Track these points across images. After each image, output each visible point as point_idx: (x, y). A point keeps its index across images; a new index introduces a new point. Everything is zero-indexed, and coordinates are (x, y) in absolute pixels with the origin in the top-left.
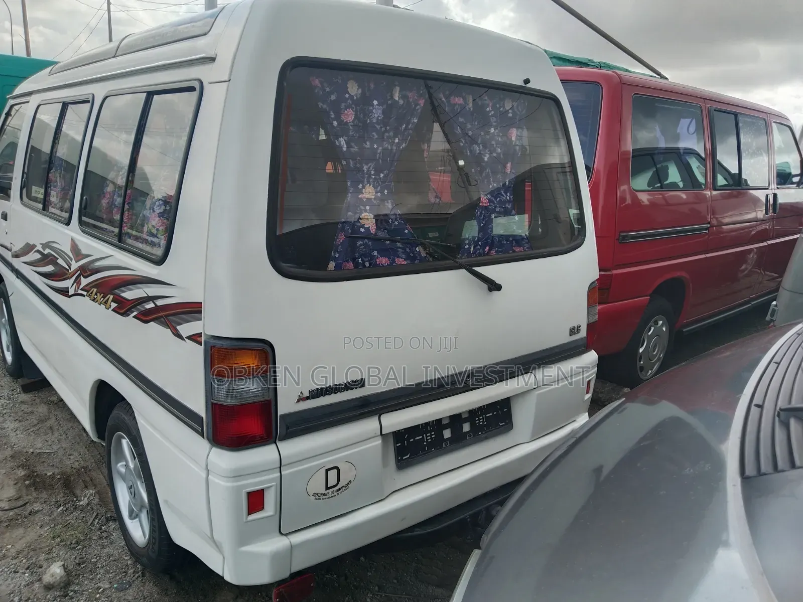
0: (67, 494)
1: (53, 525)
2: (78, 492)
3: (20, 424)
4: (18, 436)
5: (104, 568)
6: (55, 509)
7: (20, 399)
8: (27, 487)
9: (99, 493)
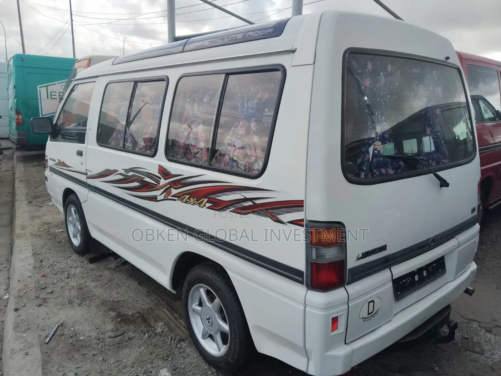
0: (147, 325)
1: (146, 346)
2: (152, 324)
3: (97, 283)
4: (99, 291)
5: (191, 371)
6: (143, 335)
7: (90, 268)
8: (120, 322)
9: (166, 324)
